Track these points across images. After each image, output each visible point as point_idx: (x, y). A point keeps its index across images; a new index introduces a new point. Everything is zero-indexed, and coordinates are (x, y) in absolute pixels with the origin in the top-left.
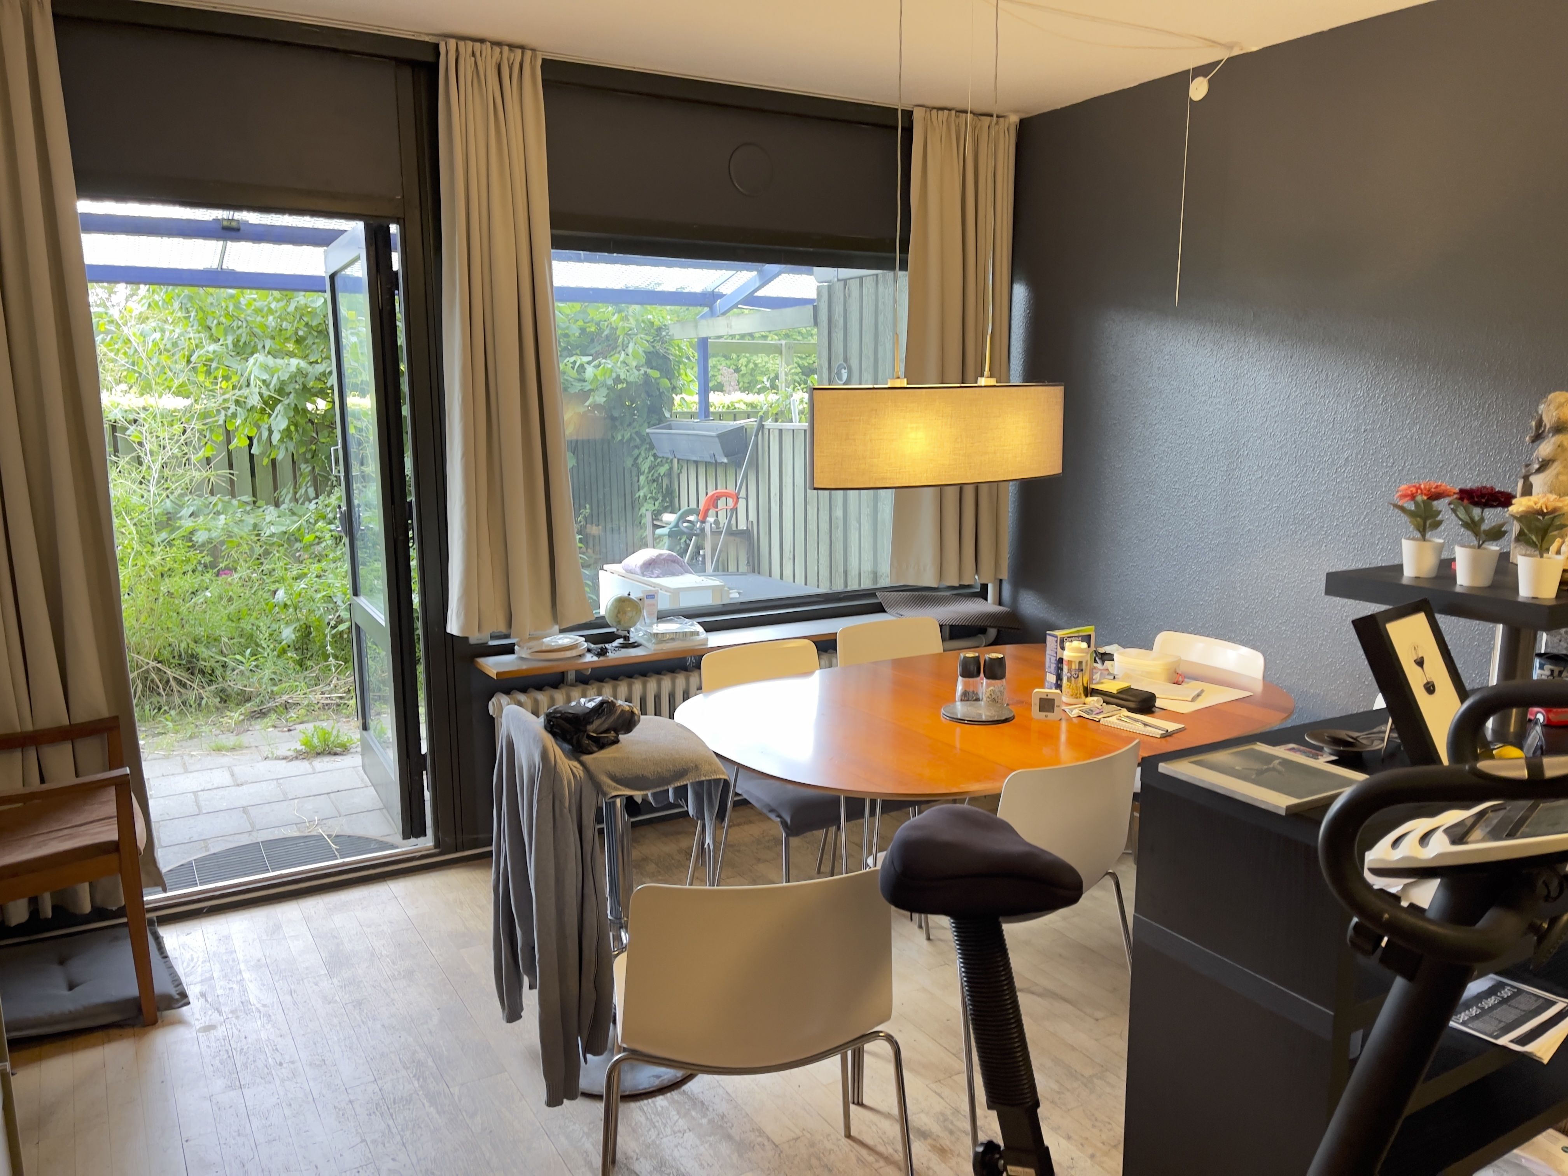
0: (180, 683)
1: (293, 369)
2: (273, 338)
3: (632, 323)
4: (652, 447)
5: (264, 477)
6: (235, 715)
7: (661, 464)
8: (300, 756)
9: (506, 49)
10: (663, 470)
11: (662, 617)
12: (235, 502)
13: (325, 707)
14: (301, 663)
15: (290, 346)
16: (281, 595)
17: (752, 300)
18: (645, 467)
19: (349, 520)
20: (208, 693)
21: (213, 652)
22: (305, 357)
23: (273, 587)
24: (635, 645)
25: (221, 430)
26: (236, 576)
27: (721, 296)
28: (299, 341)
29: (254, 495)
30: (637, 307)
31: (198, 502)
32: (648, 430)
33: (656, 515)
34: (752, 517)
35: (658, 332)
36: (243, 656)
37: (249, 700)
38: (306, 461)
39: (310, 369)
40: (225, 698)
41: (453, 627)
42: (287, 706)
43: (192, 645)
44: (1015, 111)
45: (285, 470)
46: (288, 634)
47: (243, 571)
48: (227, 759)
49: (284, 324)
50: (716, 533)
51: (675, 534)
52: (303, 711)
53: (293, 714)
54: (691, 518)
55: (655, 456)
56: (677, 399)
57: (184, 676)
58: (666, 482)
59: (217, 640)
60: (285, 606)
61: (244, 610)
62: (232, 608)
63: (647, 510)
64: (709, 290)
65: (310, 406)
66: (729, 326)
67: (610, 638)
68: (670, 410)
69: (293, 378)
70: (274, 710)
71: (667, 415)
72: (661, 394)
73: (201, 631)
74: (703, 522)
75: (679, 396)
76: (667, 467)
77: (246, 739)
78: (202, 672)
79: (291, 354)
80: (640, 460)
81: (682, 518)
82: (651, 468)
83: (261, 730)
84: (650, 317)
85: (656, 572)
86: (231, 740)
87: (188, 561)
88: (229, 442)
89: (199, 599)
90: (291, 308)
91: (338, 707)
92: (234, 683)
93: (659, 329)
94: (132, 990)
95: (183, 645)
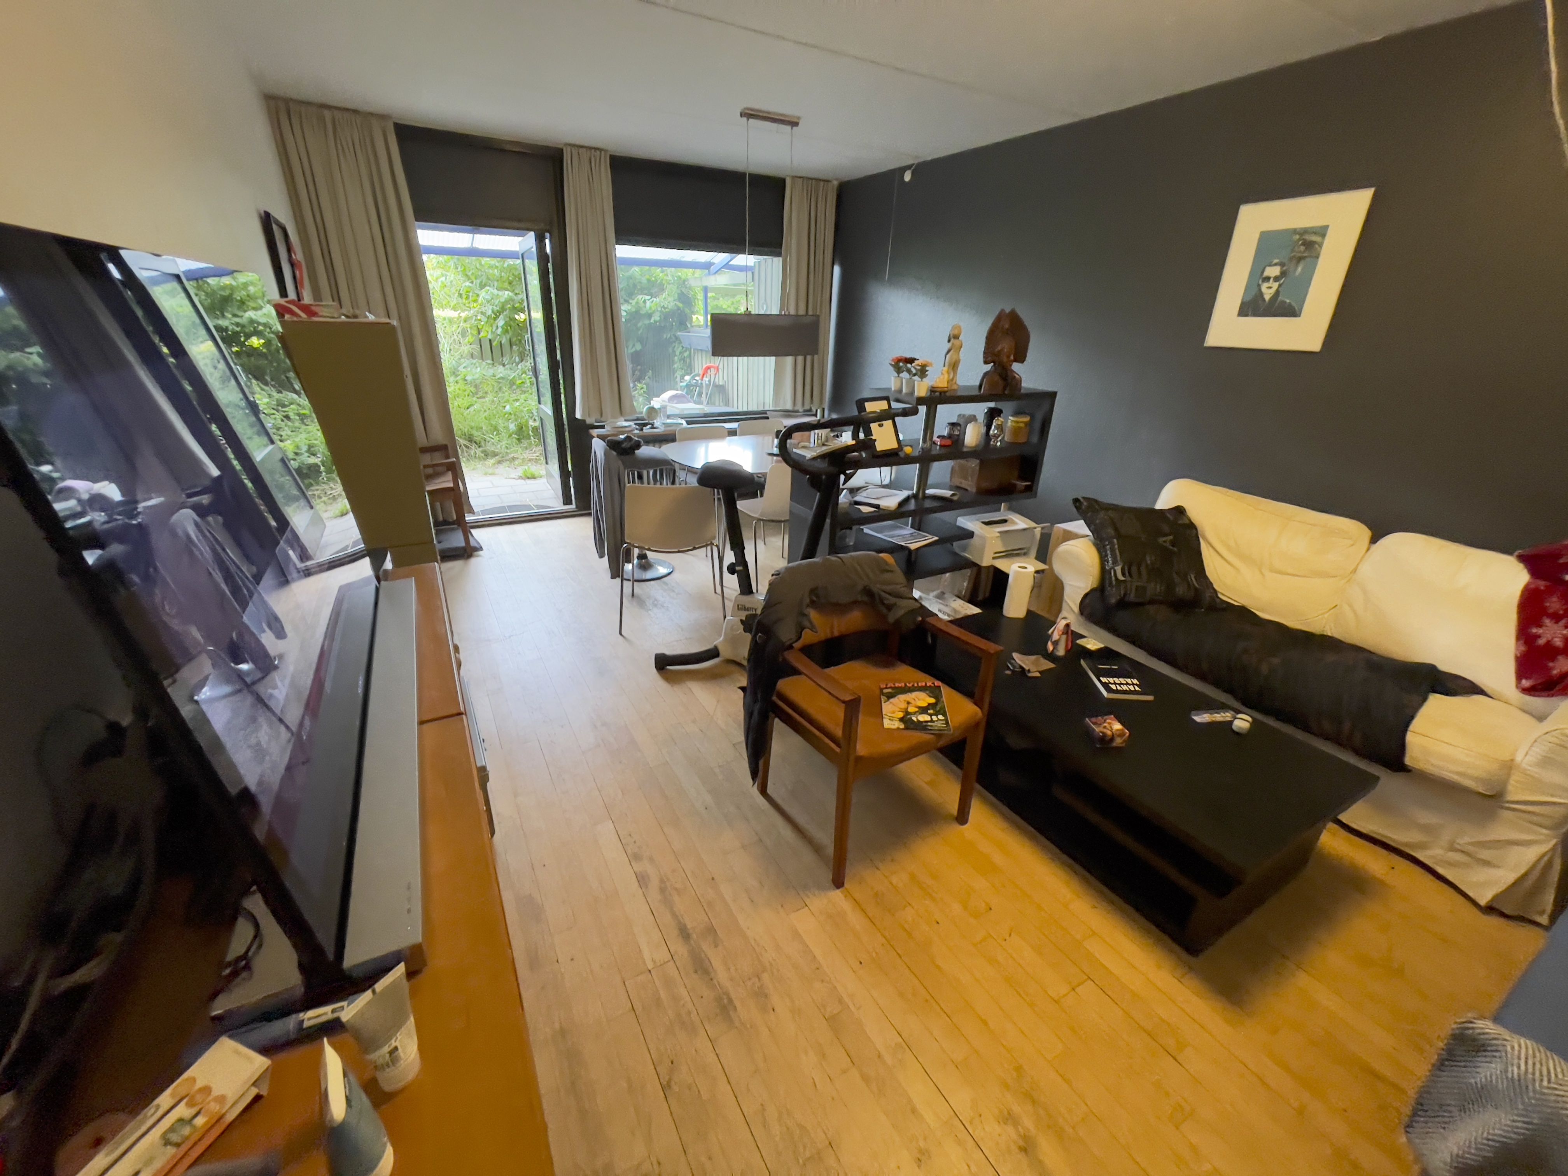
0: (467, 447)
1: (506, 296)
2: (498, 281)
3: (670, 278)
4: (680, 343)
5: (497, 352)
6: (491, 461)
7: (686, 351)
8: (520, 478)
9: (593, 151)
10: (686, 354)
11: (669, 417)
12: (484, 363)
13: (530, 460)
14: (519, 440)
15: (506, 285)
16: (508, 407)
17: (727, 266)
18: (677, 353)
19: (535, 371)
20: (479, 451)
21: (479, 433)
22: (513, 291)
23: (504, 405)
24: (654, 428)
25: (476, 328)
26: (487, 399)
27: (714, 264)
28: (510, 283)
29: (493, 360)
30: (673, 269)
31: (468, 362)
32: (679, 333)
33: (682, 377)
34: (725, 378)
35: (683, 283)
36: (493, 435)
37: (496, 455)
38: (516, 345)
39: (515, 298)
40: (487, 455)
41: (578, 415)
42: (514, 459)
43: (470, 430)
44: (836, 179)
45: (506, 347)
46: (512, 427)
47: (490, 397)
48: (490, 478)
49: (503, 274)
50: (708, 386)
51: (688, 386)
52: (521, 461)
53: (516, 462)
54: (697, 378)
55: (683, 347)
56: (694, 317)
57: (467, 443)
58: (688, 360)
59: (482, 428)
60: (510, 414)
61: (491, 415)
62: (486, 414)
63: (678, 374)
64: (708, 260)
65: (517, 317)
66: (716, 280)
67: (645, 425)
68: (691, 324)
69: (507, 302)
70: (506, 460)
71: (689, 326)
72: (686, 315)
73: (473, 424)
74: (702, 379)
75: (696, 316)
76: (688, 353)
77: (497, 471)
78: (476, 442)
79: (507, 290)
80: (675, 349)
81: (693, 378)
82: (680, 353)
83: (503, 469)
84: (680, 274)
85: (675, 401)
86: (490, 471)
87: (465, 391)
88: (479, 333)
89: (472, 409)
90: (505, 265)
91: (537, 461)
92: (490, 448)
93: (684, 281)
94: (463, 544)
95: (466, 430)
